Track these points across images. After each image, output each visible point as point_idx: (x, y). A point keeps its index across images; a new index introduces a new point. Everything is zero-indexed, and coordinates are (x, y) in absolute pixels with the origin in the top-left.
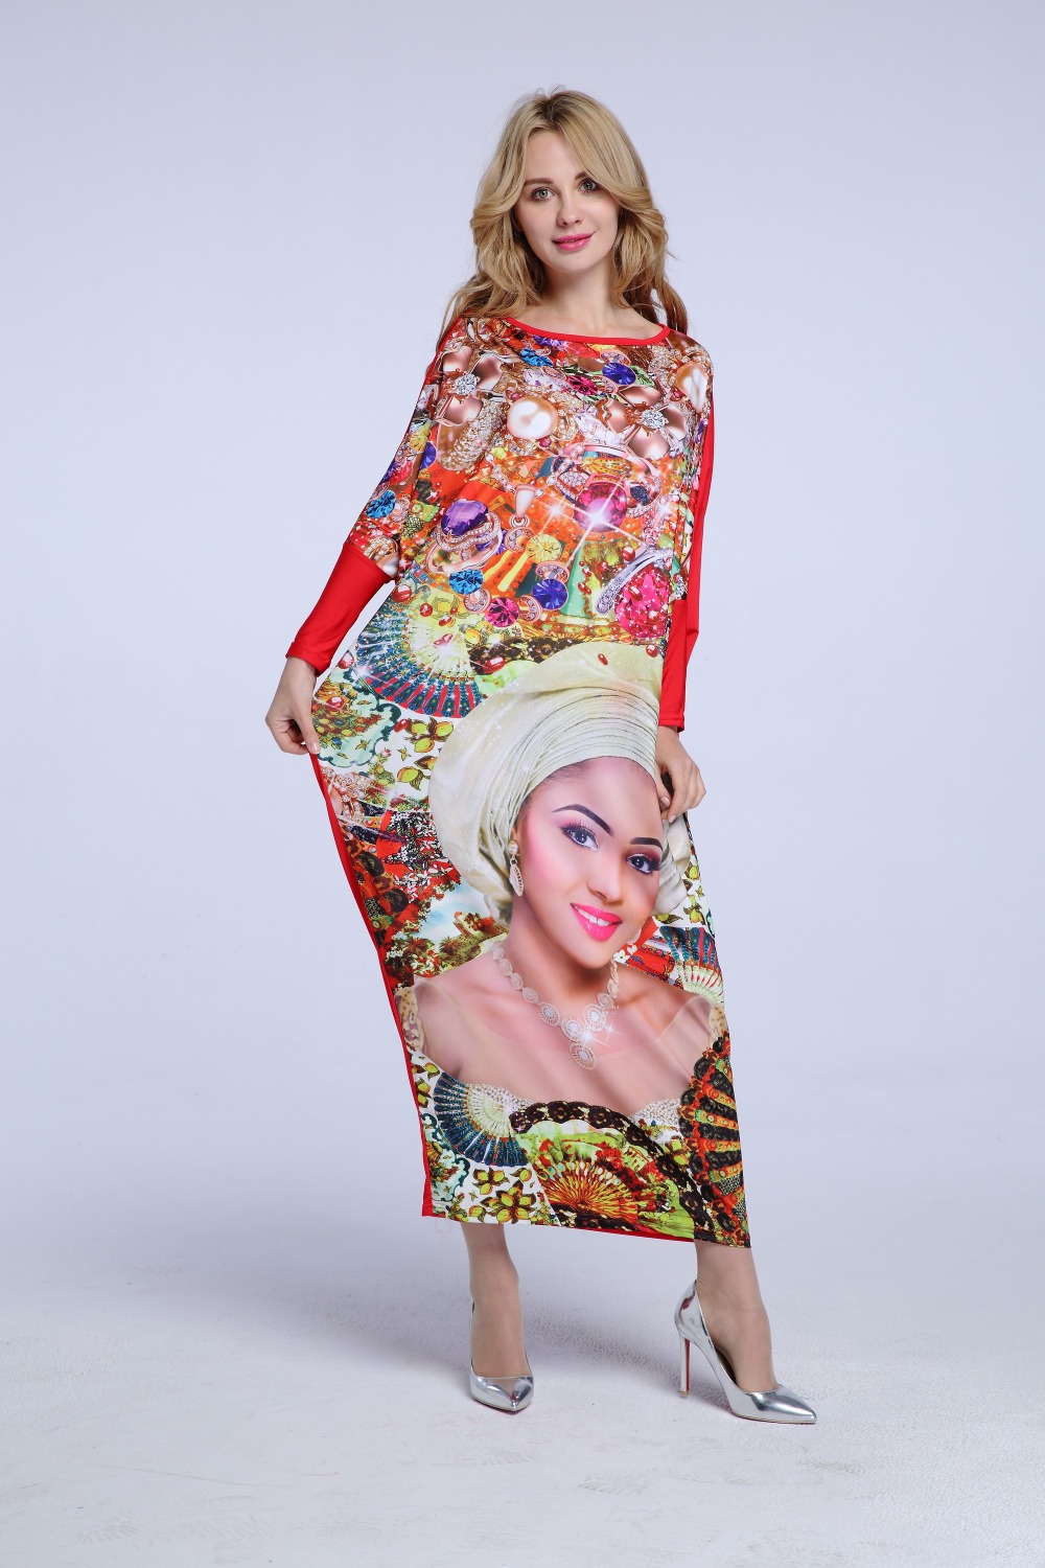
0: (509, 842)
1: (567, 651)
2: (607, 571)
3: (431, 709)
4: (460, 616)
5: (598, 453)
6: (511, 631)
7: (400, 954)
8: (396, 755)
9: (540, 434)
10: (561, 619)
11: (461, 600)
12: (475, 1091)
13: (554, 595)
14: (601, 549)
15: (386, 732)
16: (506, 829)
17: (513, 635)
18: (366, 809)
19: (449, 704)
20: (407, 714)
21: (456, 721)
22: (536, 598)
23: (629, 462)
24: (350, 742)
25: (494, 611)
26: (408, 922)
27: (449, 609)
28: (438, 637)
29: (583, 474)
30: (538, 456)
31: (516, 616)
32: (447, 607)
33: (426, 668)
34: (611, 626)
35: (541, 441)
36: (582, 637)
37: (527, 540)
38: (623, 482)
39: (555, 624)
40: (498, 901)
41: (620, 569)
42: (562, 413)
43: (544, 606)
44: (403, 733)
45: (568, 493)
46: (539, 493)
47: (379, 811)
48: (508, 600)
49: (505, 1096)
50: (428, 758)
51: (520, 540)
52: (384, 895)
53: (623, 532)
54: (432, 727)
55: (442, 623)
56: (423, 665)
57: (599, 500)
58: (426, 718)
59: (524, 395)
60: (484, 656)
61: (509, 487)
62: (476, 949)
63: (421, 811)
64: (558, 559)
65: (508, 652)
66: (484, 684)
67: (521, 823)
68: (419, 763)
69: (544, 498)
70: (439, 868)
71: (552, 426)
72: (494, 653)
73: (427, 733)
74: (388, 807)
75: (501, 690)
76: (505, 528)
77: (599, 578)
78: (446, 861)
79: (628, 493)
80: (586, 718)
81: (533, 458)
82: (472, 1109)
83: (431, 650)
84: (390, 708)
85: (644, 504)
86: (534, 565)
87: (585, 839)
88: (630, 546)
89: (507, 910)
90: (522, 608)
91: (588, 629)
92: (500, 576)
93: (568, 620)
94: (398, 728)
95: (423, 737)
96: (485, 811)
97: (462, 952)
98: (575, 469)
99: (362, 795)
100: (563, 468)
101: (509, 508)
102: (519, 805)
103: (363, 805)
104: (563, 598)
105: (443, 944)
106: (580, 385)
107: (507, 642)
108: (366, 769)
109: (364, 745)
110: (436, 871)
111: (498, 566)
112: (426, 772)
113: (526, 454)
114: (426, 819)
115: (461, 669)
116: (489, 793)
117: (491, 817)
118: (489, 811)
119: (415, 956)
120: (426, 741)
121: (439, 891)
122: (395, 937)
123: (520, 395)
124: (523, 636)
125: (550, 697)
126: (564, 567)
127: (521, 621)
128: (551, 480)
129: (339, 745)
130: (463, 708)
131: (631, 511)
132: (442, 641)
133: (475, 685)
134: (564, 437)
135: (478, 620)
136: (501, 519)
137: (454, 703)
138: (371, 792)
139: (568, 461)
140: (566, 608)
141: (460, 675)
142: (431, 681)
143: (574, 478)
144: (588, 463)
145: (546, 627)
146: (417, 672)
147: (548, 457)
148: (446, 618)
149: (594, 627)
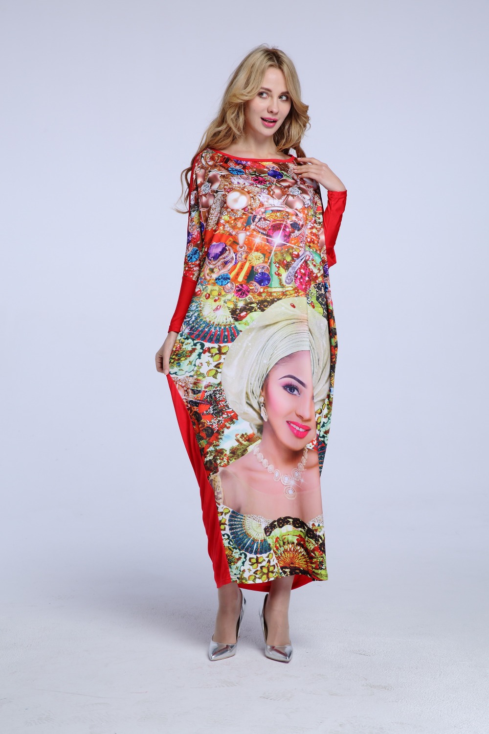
0: (260, 397)
1: (275, 304)
2: (287, 265)
3: (218, 341)
4: (223, 296)
5: (272, 210)
6: (247, 299)
7: (211, 458)
8: (205, 365)
9: (244, 206)
10: (270, 290)
11: (222, 288)
12: (248, 518)
13: (264, 279)
14: (282, 254)
15: (199, 355)
16: (258, 391)
17: (249, 301)
18: (194, 392)
19: (225, 337)
20: (207, 345)
21: (229, 345)
22: (256, 282)
23: (287, 212)
24: (184, 363)
25: (238, 291)
26: (214, 441)
27: (217, 294)
28: (215, 307)
29: (267, 221)
30: (244, 217)
31: (249, 292)
32: (216, 293)
33: (212, 322)
34: (294, 289)
35: (244, 209)
36: (281, 297)
37: (247, 256)
38: (286, 222)
39: (267, 292)
40: (256, 425)
41: (293, 262)
42: (251, 195)
43: (261, 285)
44: (207, 354)
45: (262, 231)
46: (248, 233)
47: (199, 391)
48: (244, 285)
49: (262, 520)
50: (219, 364)
51: (244, 256)
52: (202, 430)
53: (291, 245)
54: (220, 349)
55: (215, 301)
56: (210, 321)
57: (277, 232)
58: (216, 345)
59: (233, 189)
60: (237, 313)
61: (234, 233)
62: (245, 450)
63: (218, 388)
64: (263, 263)
65: (248, 309)
66: (239, 326)
67: (265, 387)
68: (216, 366)
69: (251, 235)
70: (227, 414)
71: (248, 202)
72: (242, 310)
73: (218, 352)
74: (203, 389)
75: (248, 327)
76: (236, 252)
77: (284, 268)
78: (231, 410)
79: (290, 226)
80: (290, 333)
81: (242, 218)
82: (247, 527)
83: (213, 314)
84: (199, 344)
85: (298, 230)
86: (253, 267)
87: (294, 391)
88: (295, 251)
89: (260, 429)
90: (251, 288)
91: (283, 292)
92: (238, 275)
93: (273, 290)
94: (204, 352)
95: (216, 354)
96: (248, 384)
97: (239, 452)
98: (263, 220)
99: (191, 386)
100: (257, 220)
101: (235, 242)
102: (263, 379)
103: (192, 390)
104: (269, 280)
105: (231, 450)
106: (258, 180)
107: (247, 304)
108: (192, 374)
109: (190, 363)
110: (226, 416)
111: (236, 270)
112: (219, 370)
113: (238, 216)
114: (221, 392)
115: (228, 320)
116: (249, 375)
117: (251, 387)
118: (250, 384)
119: (218, 457)
120: (218, 356)
121: (228, 425)
122: (208, 450)
123: (231, 190)
124: (254, 300)
125: (271, 326)
126: (267, 265)
127: (252, 293)
128: (252, 227)
129: (179, 366)
130: (232, 338)
131: (292, 234)
132: (217, 309)
133: (235, 326)
134: (254, 206)
135: (231, 296)
136: (233, 248)
137: (227, 336)
138: (195, 383)
139: (259, 217)
140: (271, 284)
141: (228, 323)
142: (215, 328)
143: (263, 224)
144: (268, 216)
145: (264, 295)
146: (208, 325)
147: (249, 217)
148: (217, 298)
149: (286, 291)
